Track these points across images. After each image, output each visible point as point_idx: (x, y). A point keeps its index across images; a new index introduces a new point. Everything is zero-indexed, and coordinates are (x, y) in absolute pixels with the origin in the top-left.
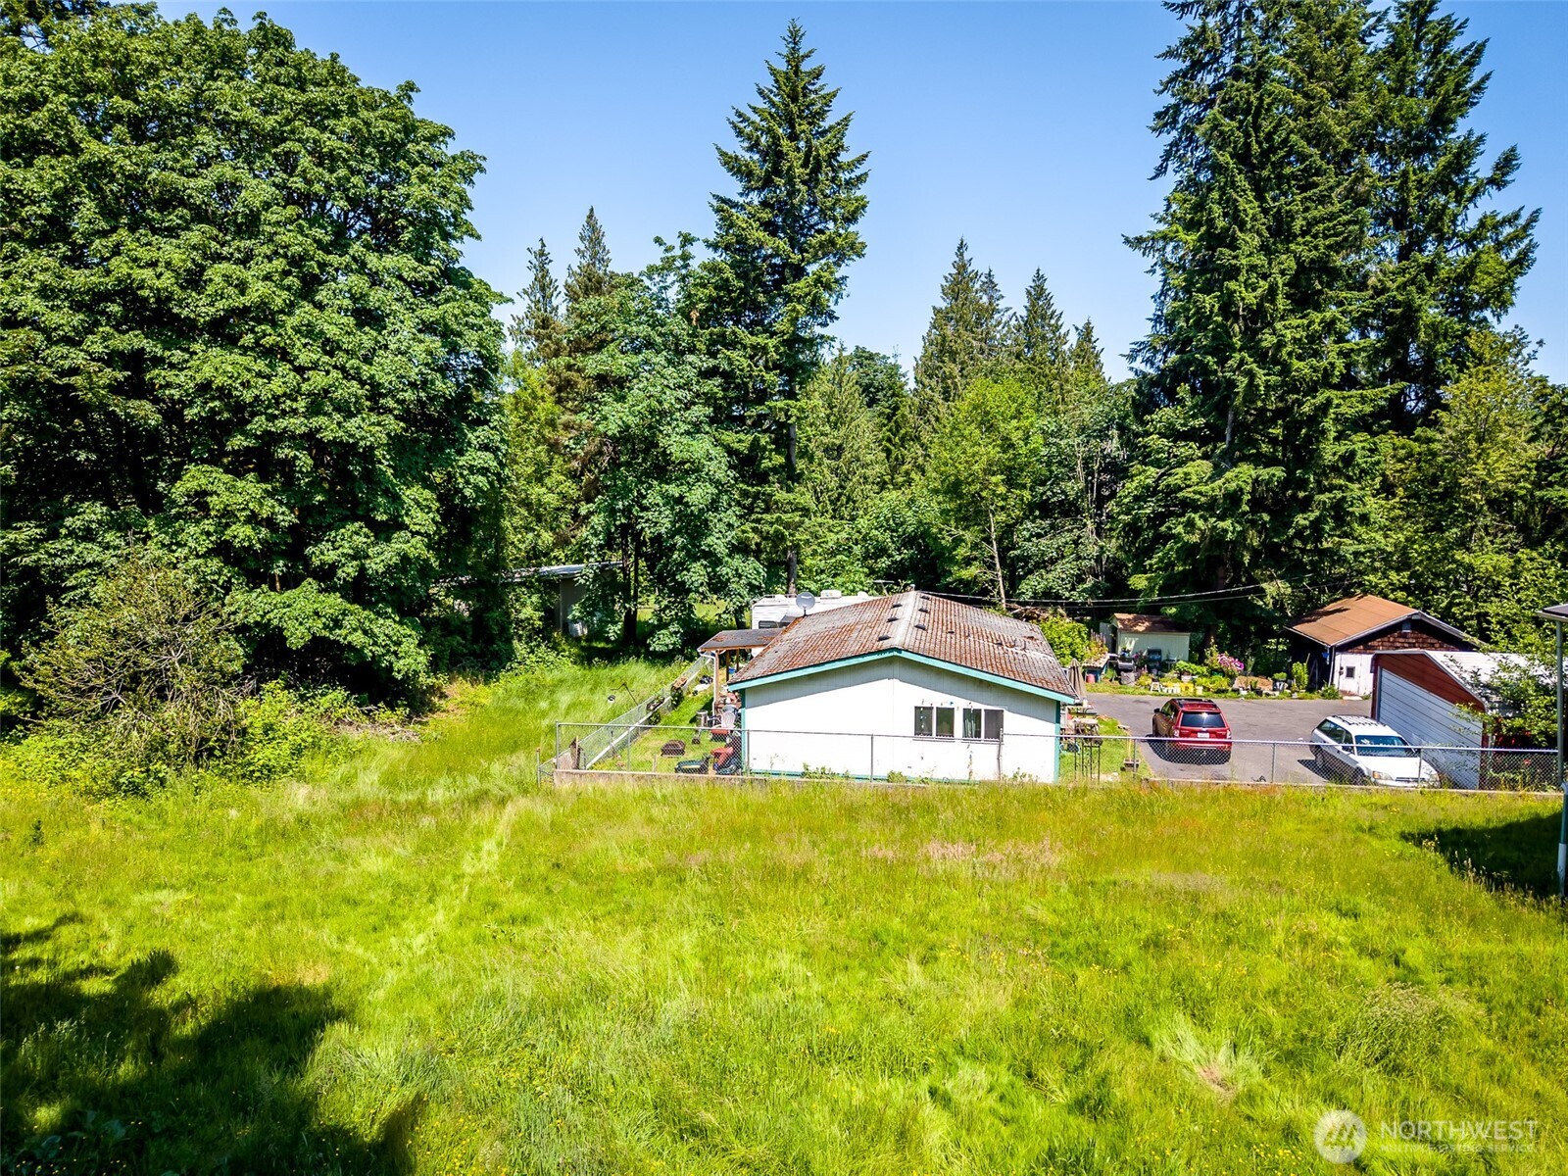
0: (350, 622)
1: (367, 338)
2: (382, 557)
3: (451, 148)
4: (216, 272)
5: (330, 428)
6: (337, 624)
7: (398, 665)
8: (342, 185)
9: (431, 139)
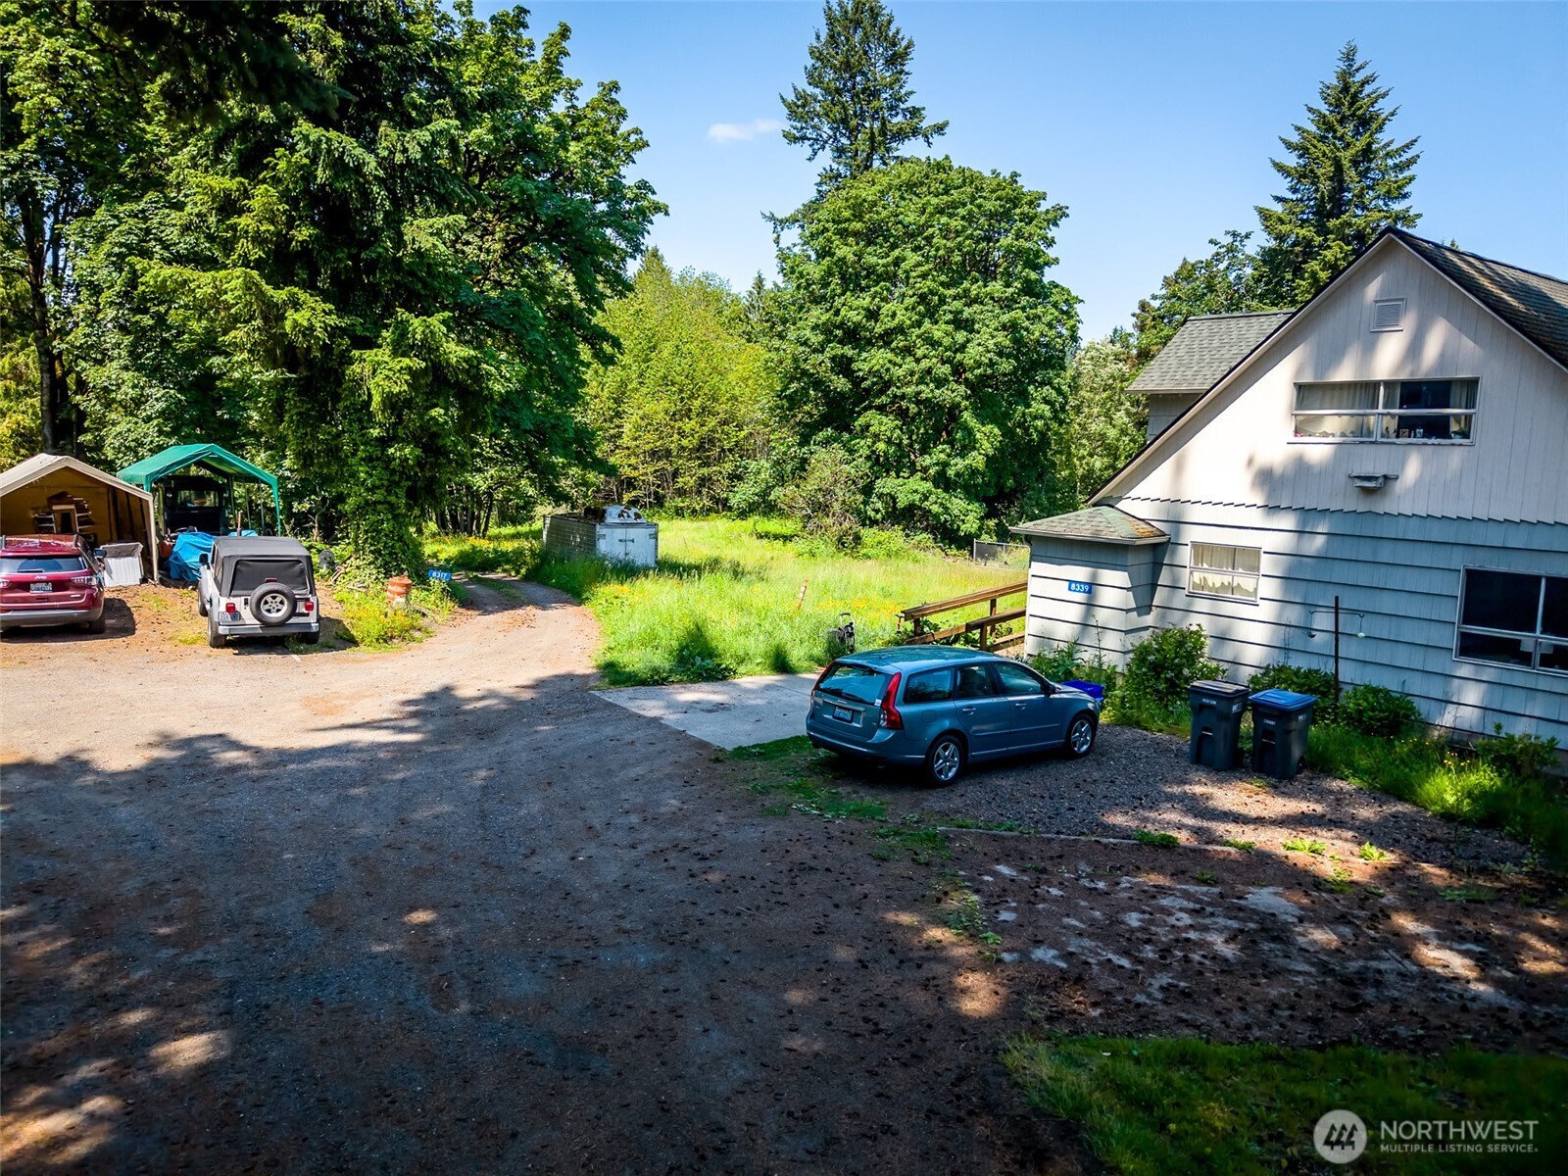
0: (933, 498)
1: (961, 336)
2: (959, 464)
3: (1044, 206)
4: (887, 308)
5: (926, 392)
6: (926, 498)
7: (963, 527)
8: (959, 247)
9: (1030, 203)
